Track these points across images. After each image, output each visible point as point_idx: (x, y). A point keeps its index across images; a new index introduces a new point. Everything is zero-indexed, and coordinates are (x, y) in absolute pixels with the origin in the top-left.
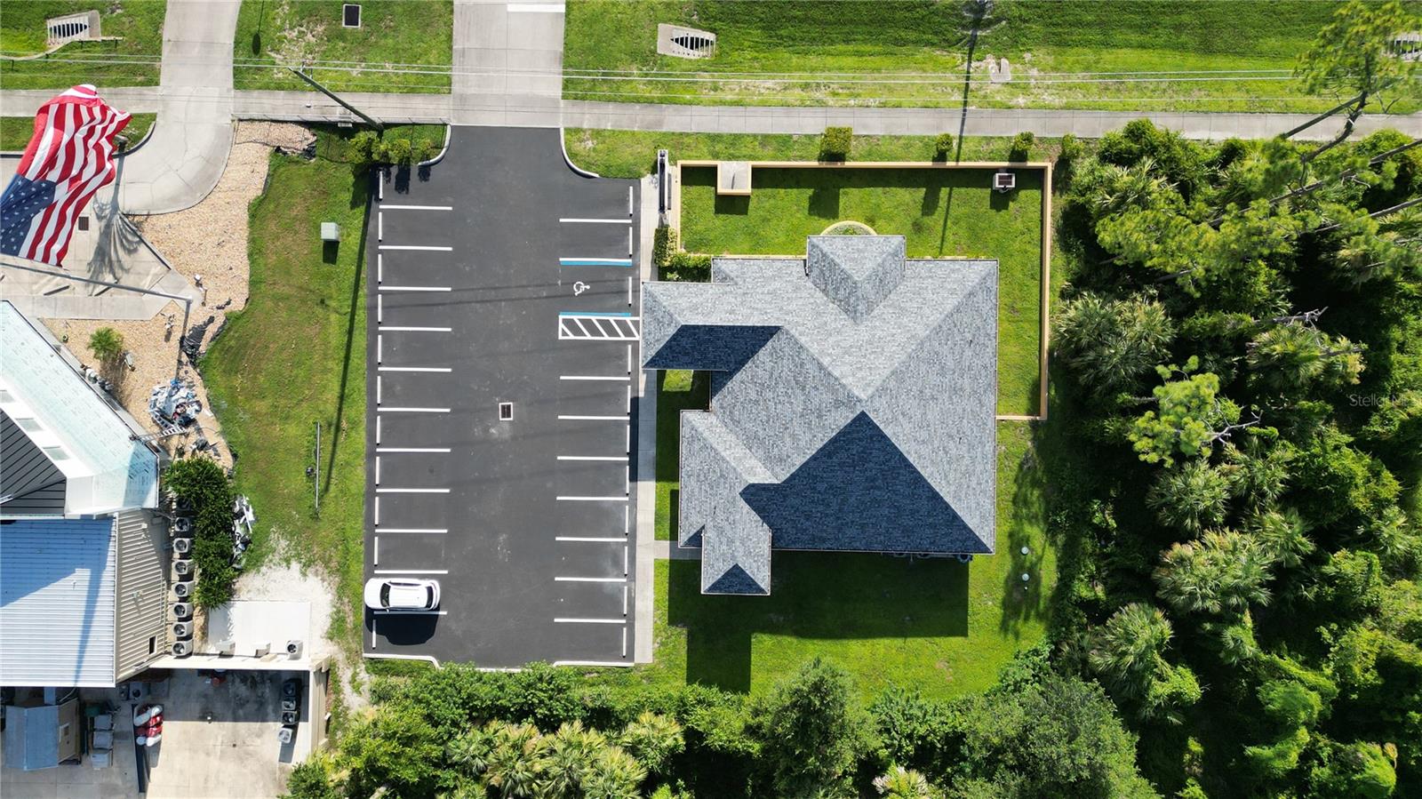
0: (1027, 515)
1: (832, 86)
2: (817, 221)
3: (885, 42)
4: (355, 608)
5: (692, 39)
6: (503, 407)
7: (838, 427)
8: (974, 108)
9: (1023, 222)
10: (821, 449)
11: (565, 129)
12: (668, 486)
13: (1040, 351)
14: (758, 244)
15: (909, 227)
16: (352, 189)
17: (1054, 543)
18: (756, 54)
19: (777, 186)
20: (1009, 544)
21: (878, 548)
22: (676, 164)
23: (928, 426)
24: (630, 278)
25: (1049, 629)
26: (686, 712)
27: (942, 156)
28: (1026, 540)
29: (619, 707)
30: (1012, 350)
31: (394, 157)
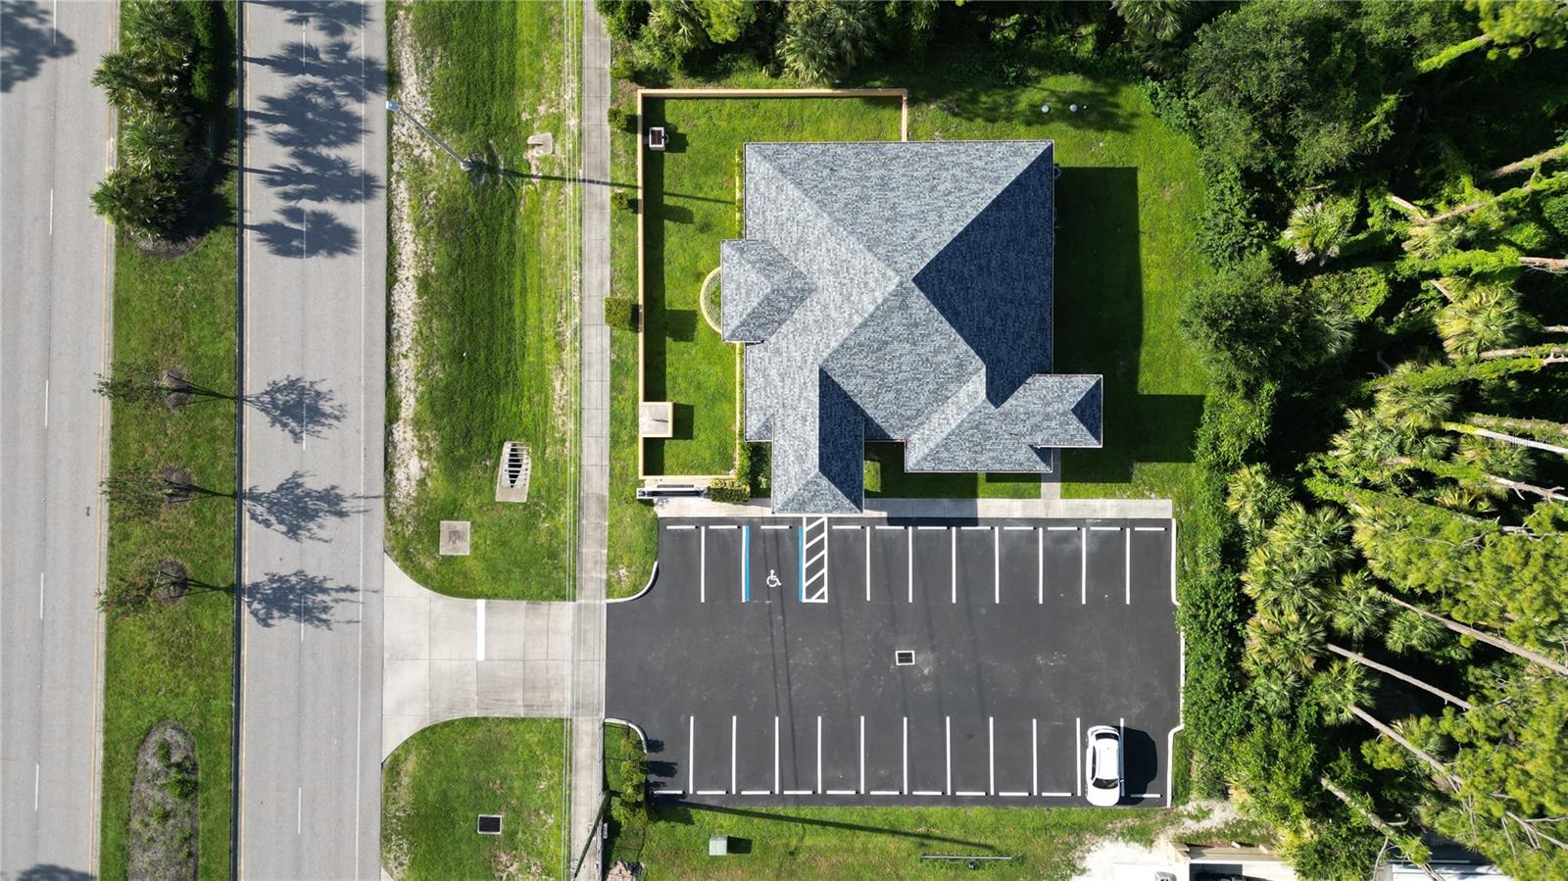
0: (1008, 107)
1: (559, 319)
2: (700, 333)
3: (511, 265)
4: (1119, 816)
5: (510, 466)
6: (900, 661)
7: (928, 306)
8: (581, 172)
9: (699, 118)
10: (951, 323)
11: (608, 597)
12: (983, 486)
13: (834, 98)
14: (724, 394)
15: (704, 237)
16: (672, 823)
17: (1037, 80)
18: (525, 399)
19: (664, 375)
20: (1039, 126)
21: (1050, 262)
22: (643, 481)
23: (923, 212)
24: (763, 527)
25: (1126, 81)
26: (1225, 463)
27: (633, 204)
28: (1034, 108)
29: (1220, 534)
30: (832, 126)
31: (638, 778)
